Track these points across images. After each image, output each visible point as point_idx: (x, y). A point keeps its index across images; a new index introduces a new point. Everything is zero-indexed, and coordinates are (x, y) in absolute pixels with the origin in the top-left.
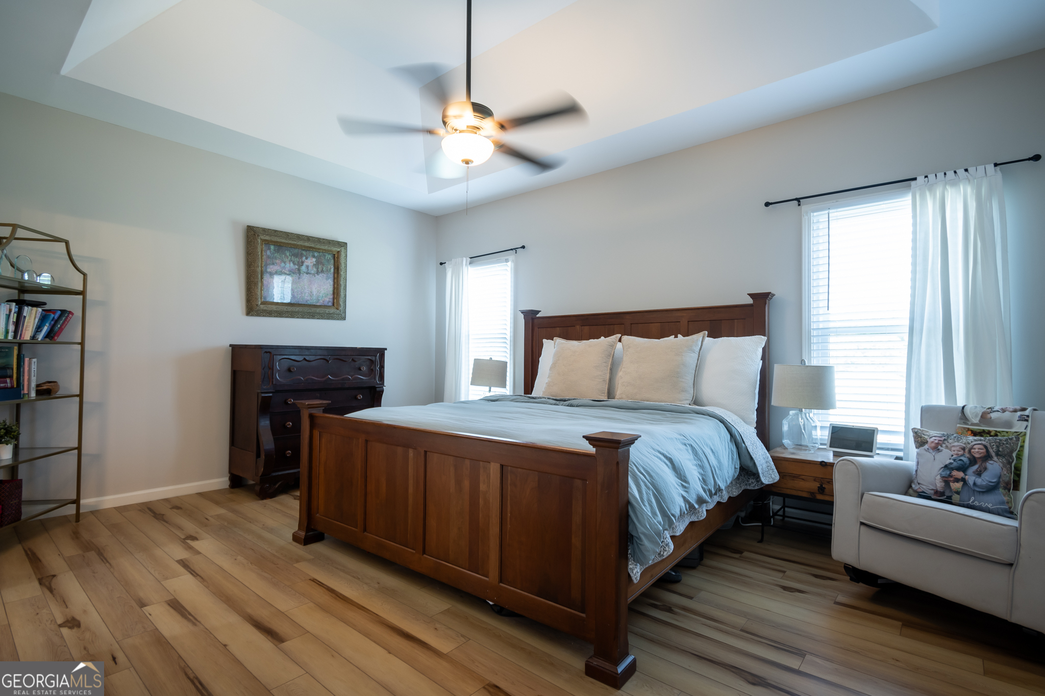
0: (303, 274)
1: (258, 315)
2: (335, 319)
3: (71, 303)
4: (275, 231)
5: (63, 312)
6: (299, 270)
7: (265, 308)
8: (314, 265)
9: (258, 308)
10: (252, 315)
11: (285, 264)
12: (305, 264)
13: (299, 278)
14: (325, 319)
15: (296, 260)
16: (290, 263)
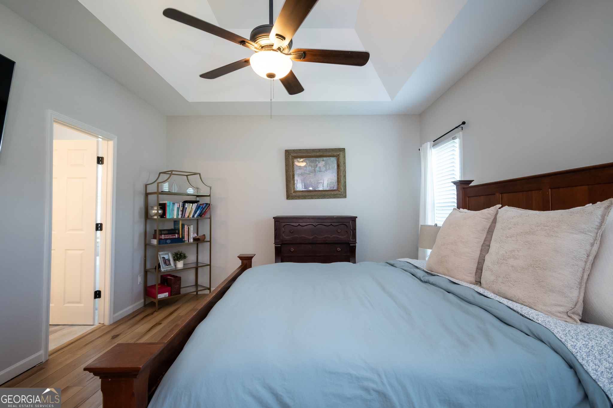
0: (317, 172)
1: (293, 199)
2: (339, 198)
3: (206, 200)
4: (300, 150)
5: (207, 204)
6: (315, 170)
7: (295, 195)
8: (324, 165)
9: (291, 195)
10: (289, 199)
11: (307, 168)
12: (318, 166)
13: (315, 175)
14: (332, 198)
15: (313, 164)
16: (309, 167)
